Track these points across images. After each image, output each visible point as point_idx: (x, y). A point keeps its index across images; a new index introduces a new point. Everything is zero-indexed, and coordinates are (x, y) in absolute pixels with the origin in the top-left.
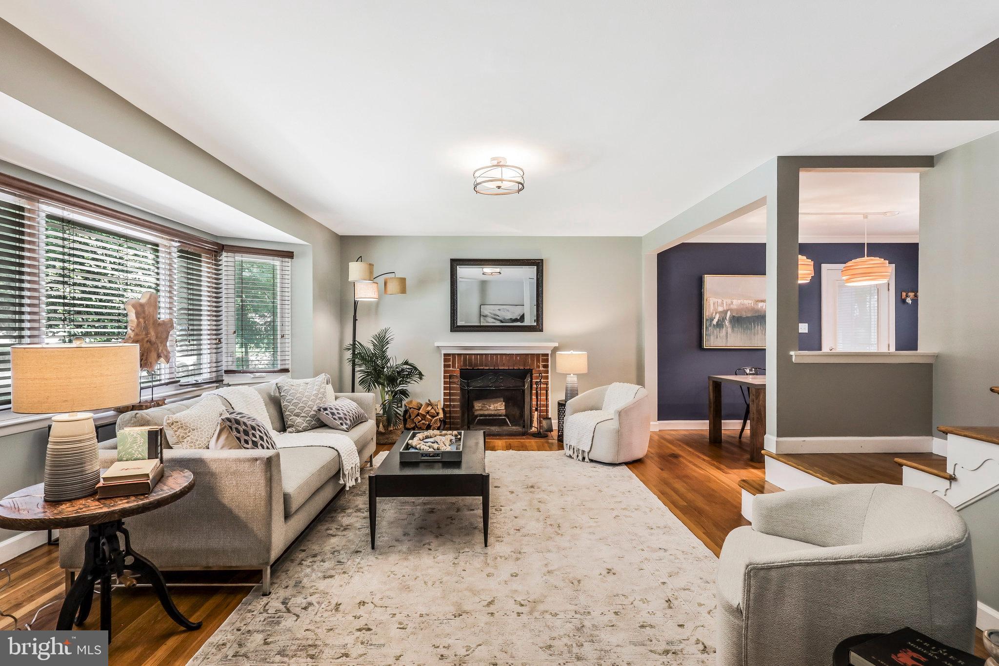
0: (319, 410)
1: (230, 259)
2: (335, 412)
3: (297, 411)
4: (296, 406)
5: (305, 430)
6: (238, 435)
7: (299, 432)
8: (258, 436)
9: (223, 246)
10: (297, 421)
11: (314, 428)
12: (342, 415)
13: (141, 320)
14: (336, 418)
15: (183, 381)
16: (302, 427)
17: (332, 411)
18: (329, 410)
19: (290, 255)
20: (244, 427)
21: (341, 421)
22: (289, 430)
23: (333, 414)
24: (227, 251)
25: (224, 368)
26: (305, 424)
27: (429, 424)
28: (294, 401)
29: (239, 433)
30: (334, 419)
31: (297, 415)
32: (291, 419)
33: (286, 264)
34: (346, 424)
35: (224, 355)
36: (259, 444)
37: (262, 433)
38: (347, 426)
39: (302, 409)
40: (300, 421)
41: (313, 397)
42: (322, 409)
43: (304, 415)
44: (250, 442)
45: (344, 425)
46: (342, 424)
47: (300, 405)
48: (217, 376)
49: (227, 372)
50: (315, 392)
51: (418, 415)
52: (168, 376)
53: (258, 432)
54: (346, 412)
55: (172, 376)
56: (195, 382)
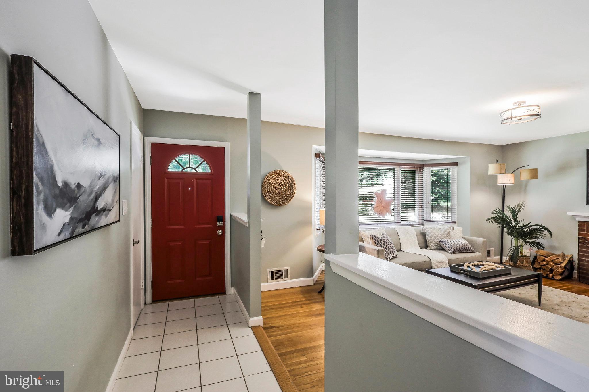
0: (440, 241)
1: (428, 170)
2: (447, 244)
3: (431, 240)
4: (431, 238)
5: (434, 250)
6: (375, 241)
7: (431, 250)
8: (382, 243)
9: (424, 164)
10: (431, 245)
11: (439, 250)
12: (450, 246)
13: (379, 199)
14: (447, 247)
15: (402, 222)
16: (433, 248)
17: (445, 243)
18: (444, 242)
19: (456, 164)
20: (377, 239)
21: (449, 249)
22: (428, 248)
23: (446, 244)
24: (427, 166)
25: (425, 219)
26: (434, 247)
27: (552, 268)
28: (430, 236)
29: (375, 240)
30: (446, 247)
31: (431, 242)
32: (429, 244)
33: (455, 169)
34: (451, 250)
35: (425, 213)
36: (382, 246)
37: (384, 242)
38: (451, 252)
39: (434, 240)
40: (432, 245)
41: (440, 235)
42: (441, 241)
43: (435, 243)
44: (379, 245)
45: (450, 250)
46: (449, 250)
47: (432, 238)
48: (422, 222)
49: (426, 220)
50: (441, 233)
51: (544, 260)
52: (397, 220)
53: (383, 242)
54: (452, 245)
55: (398, 220)
56: (410, 223)
